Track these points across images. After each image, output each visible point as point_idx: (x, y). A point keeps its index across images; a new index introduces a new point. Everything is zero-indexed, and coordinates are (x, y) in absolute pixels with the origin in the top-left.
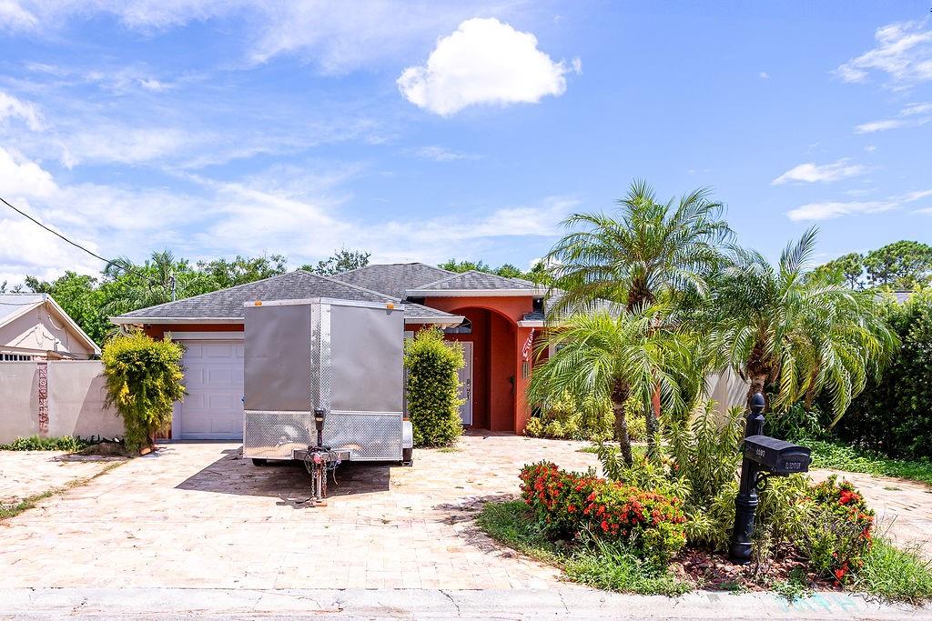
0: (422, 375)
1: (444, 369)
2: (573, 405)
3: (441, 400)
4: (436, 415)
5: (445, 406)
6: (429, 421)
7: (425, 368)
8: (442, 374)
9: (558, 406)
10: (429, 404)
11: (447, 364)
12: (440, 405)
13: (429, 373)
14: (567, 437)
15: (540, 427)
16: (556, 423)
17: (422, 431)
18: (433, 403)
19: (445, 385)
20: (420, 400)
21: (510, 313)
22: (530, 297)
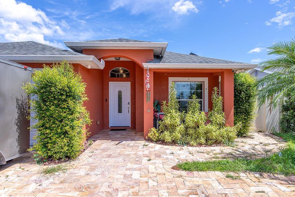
14: (173, 143)
15: (157, 135)
16: (166, 133)
22: (152, 50)
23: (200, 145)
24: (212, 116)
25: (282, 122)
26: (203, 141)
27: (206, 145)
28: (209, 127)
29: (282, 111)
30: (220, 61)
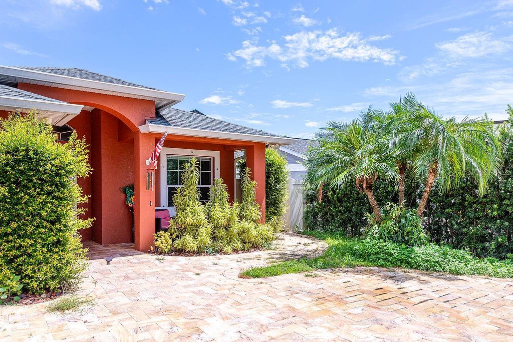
0: (17, 183)
1: (57, 175)
2: (203, 216)
3: (53, 223)
4: (43, 246)
5: (59, 230)
6: (30, 256)
7: (22, 172)
8: (52, 183)
9: (190, 220)
10: (30, 229)
11: (61, 168)
12: (51, 230)
13: (30, 181)
14: (199, 252)
15: (170, 242)
16: (188, 237)
17: (18, 272)
18: (38, 227)
19: (58, 198)
20: (14, 225)
21: (130, 116)
22: (153, 102)
23: (236, 251)
24: (244, 209)
25: (306, 218)
26: (239, 245)
27: (244, 250)
28: (245, 224)
29: (306, 203)
30: (253, 132)
